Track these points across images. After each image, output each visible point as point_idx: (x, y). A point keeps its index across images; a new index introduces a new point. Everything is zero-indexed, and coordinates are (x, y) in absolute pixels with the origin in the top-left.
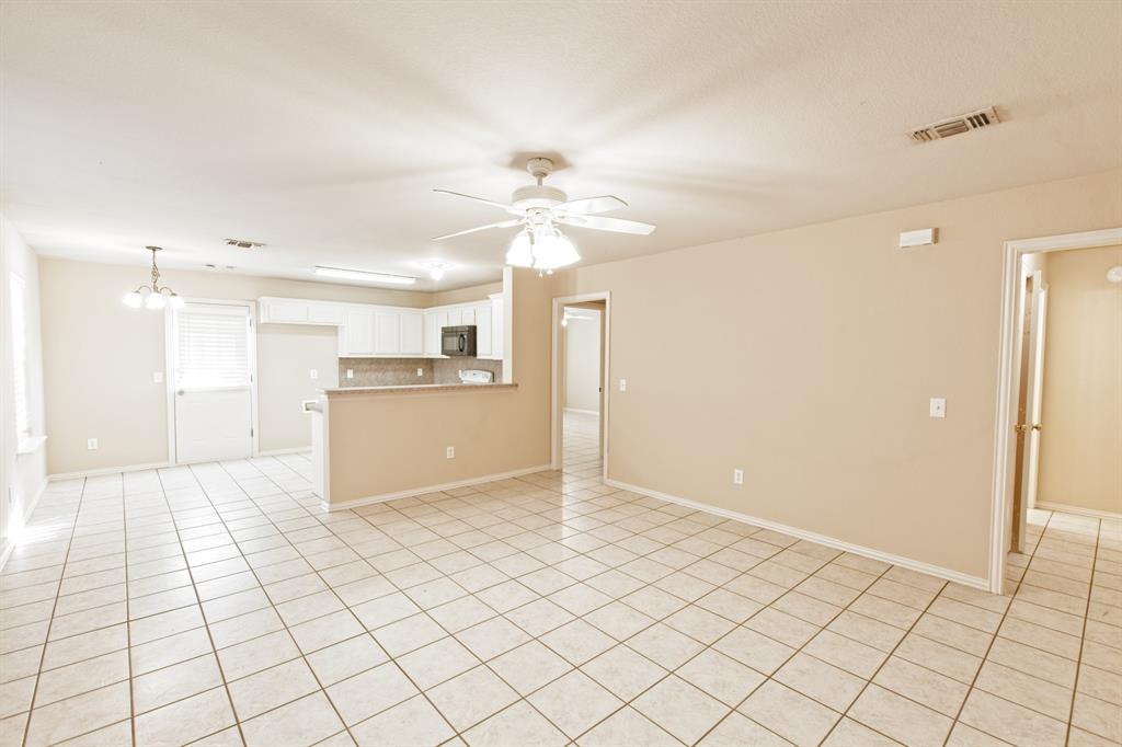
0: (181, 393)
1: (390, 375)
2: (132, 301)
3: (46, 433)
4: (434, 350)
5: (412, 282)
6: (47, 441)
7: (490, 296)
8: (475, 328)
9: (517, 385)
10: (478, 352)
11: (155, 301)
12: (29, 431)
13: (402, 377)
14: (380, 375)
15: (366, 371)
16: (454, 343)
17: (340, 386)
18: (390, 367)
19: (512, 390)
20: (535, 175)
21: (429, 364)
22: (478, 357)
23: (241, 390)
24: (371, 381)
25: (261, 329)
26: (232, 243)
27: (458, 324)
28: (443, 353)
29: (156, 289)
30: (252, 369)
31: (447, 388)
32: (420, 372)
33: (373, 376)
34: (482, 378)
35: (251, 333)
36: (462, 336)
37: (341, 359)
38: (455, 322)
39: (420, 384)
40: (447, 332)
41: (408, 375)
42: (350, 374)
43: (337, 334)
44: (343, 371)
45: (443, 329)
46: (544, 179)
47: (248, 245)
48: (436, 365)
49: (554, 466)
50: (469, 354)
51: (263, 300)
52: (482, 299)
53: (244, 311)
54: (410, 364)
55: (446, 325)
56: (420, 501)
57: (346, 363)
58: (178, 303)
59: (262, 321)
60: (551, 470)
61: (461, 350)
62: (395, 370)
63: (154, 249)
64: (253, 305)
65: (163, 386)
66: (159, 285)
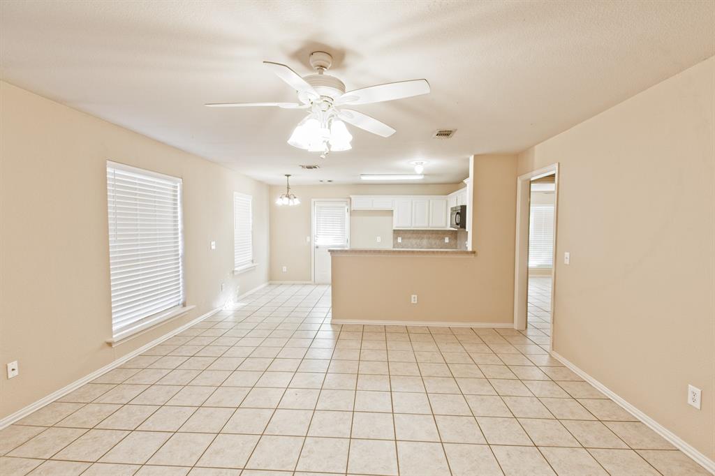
0: (317, 247)
1: (425, 242)
8: (465, 207)
9: (475, 252)
10: (466, 225)
13: (433, 242)
14: (419, 241)
15: (410, 238)
16: (454, 219)
17: (394, 247)
18: (426, 236)
19: (473, 256)
21: (454, 234)
22: (465, 230)
24: (413, 245)
25: (353, 213)
28: (451, 227)
29: (287, 196)
30: (347, 236)
32: (447, 240)
33: (414, 241)
35: (347, 215)
36: (458, 213)
37: (394, 230)
38: (459, 204)
39: (446, 248)
40: (454, 211)
41: (438, 242)
42: (400, 240)
43: (392, 215)
44: (395, 238)
45: (452, 208)
48: (458, 235)
50: (460, 227)
51: (354, 197)
53: (344, 205)
57: (397, 233)
59: (353, 209)
62: (429, 238)
63: (288, 176)
64: (348, 200)
65: (310, 243)
66: (290, 193)
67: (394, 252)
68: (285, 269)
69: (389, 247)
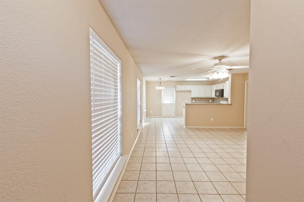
0: (163, 104)
1: (203, 101)
2: (157, 88)
3: (146, 109)
4: (213, 96)
5: (206, 80)
6: (146, 111)
7: (226, 82)
8: (223, 90)
9: (232, 104)
10: (224, 96)
11: (160, 88)
12: (145, 109)
14: (200, 101)
15: (197, 100)
16: (218, 94)
17: (191, 103)
18: (203, 100)
19: (231, 106)
20: (219, 60)
21: (213, 99)
22: (224, 97)
23: (173, 104)
24: (198, 102)
25: (177, 92)
26: (171, 77)
27: (220, 89)
28: (215, 96)
29: (160, 86)
30: (175, 100)
31: (217, 104)
32: (210, 101)
33: (199, 102)
34: (225, 103)
35: (175, 92)
36: (220, 92)
37: (192, 98)
38: (218, 89)
40: (216, 91)
41: (207, 102)
42: (194, 101)
43: (191, 92)
44: (192, 101)
45: (215, 90)
46: (221, 61)
47: (173, 77)
48: (215, 99)
49: (244, 127)
50: (221, 96)
51: (177, 86)
52: (224, 82)
54: (208, 99)
55: (216, 89)
56: (204, 129)
57: (193, 99)
58: (163, 88)
59: (177, 90)
60: (243, 128)
61: (219, 95)
62: (204, 100)
63: (160, 79)
64: (175, 87)
65: (161, 103)
66: (161, 85)
67: (192, 104)
68: (152, 112)
69: (190, 103)
